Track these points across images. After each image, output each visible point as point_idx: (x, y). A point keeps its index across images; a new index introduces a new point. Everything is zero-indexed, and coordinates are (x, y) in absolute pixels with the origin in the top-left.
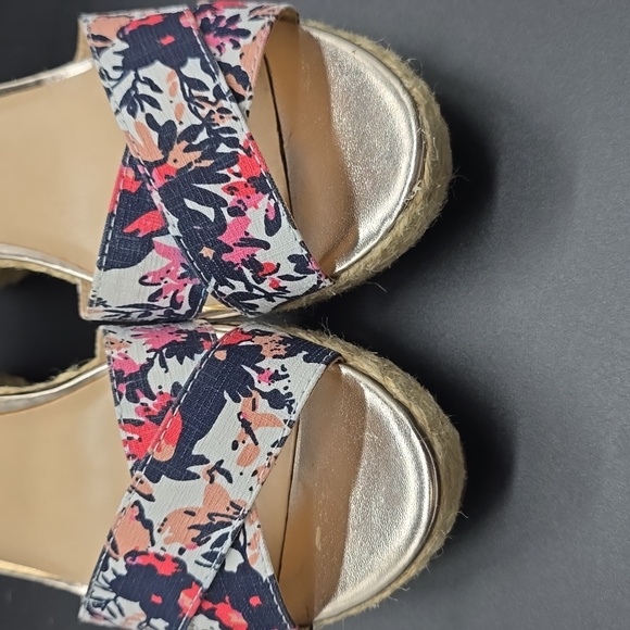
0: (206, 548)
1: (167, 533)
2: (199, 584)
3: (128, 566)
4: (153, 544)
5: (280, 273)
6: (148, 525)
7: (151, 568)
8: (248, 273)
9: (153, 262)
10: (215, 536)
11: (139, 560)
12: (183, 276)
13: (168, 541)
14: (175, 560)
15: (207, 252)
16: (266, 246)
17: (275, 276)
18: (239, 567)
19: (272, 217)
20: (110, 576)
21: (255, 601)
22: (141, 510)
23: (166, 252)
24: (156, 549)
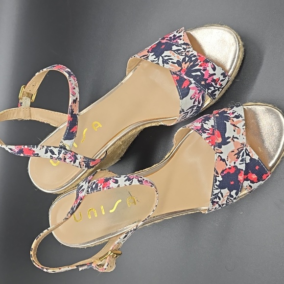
0: (240, 159)
1: (229, 160)
2: (242, 170)
3: (222, 177)
4: (227, 165)
5: (220, 80)
6: (224, 160)
7: (229, 173)
8: (213, 84)
9: (192, 92)
10: (241, 154)
11: (225, 173)
12: (199, 93)
13: (230, 162)
14: (234, 166)
15: (203, 83)
16: (215, 74)
17: (219, 81)
18: (250, 160)
19: (213, 67)
20: (218, 183)
21: (257, 168)
22: (221, 157)
23: (193, 88)
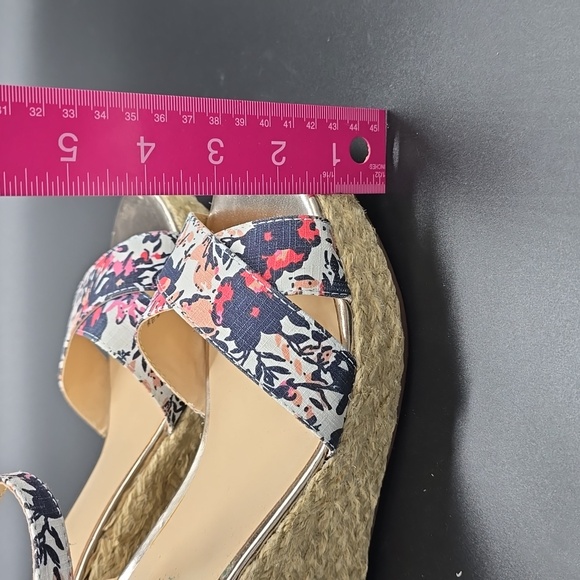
0: (220, 260)
1: (204, 286)
2: (242, 271)
3: (224, 325)
4: (208, 297)
5: (151, 251)
6: (196, 298)
7: (226, 305)
8: (142, 266)
10: (215, 254)
11: (219, 314)
12: (128, 302)
13: (209, 287)
14: (222, 284)
15: (120, 282)
16: (132, 253)
18: (242, 244)
20: (232, 345)
21: (268, 237)
22: (185, 300)
24: (213, 296)
